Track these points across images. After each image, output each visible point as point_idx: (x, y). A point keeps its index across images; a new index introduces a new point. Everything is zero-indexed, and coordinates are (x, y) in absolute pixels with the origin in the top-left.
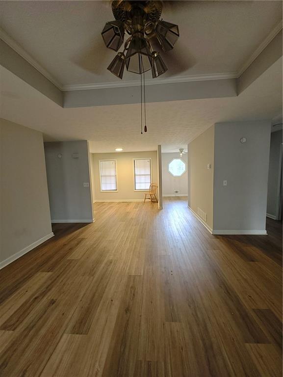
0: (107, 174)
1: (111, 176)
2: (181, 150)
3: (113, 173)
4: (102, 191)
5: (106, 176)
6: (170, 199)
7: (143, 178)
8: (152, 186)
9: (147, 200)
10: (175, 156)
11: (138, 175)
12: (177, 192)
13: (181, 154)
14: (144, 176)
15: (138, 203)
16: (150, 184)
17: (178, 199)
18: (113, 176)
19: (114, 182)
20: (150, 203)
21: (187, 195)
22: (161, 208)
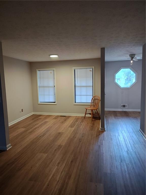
0: (46, 84)
1: (49, 87)
2: (132, 56)
3: (51, 84)
4: (39, 103)
5: (44, 87)
6: (115, 114)
7: (84, 89)
8: (94, 99)
9: (88, 116)
10: (124, 64)
11: (78, 87)
12: (124, 106)
13: (132, 62)
14: (85, 88)
15: (77, 119)
16: (92, 97)
17: (126, 114)
18: (52, 87)
19: (53, 94)
20: (91, 119)
21: (139, 110)
22: (103, 130)
